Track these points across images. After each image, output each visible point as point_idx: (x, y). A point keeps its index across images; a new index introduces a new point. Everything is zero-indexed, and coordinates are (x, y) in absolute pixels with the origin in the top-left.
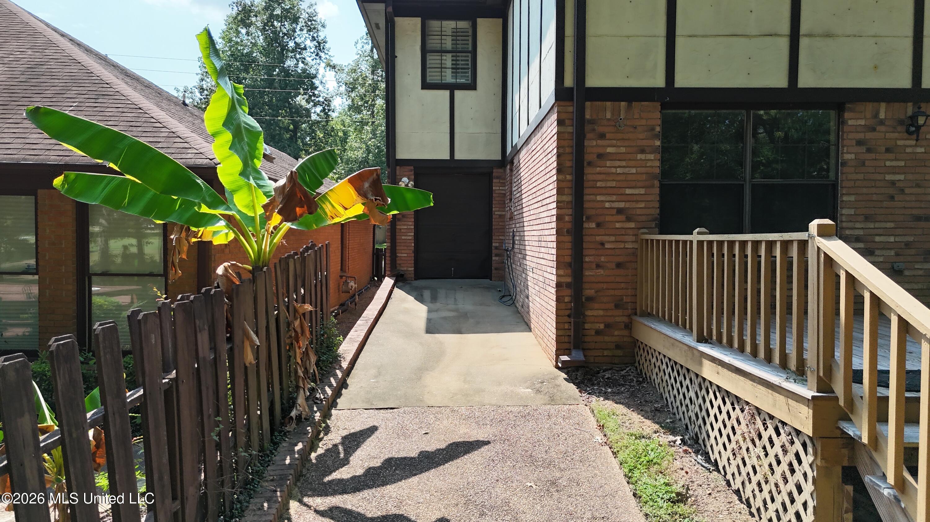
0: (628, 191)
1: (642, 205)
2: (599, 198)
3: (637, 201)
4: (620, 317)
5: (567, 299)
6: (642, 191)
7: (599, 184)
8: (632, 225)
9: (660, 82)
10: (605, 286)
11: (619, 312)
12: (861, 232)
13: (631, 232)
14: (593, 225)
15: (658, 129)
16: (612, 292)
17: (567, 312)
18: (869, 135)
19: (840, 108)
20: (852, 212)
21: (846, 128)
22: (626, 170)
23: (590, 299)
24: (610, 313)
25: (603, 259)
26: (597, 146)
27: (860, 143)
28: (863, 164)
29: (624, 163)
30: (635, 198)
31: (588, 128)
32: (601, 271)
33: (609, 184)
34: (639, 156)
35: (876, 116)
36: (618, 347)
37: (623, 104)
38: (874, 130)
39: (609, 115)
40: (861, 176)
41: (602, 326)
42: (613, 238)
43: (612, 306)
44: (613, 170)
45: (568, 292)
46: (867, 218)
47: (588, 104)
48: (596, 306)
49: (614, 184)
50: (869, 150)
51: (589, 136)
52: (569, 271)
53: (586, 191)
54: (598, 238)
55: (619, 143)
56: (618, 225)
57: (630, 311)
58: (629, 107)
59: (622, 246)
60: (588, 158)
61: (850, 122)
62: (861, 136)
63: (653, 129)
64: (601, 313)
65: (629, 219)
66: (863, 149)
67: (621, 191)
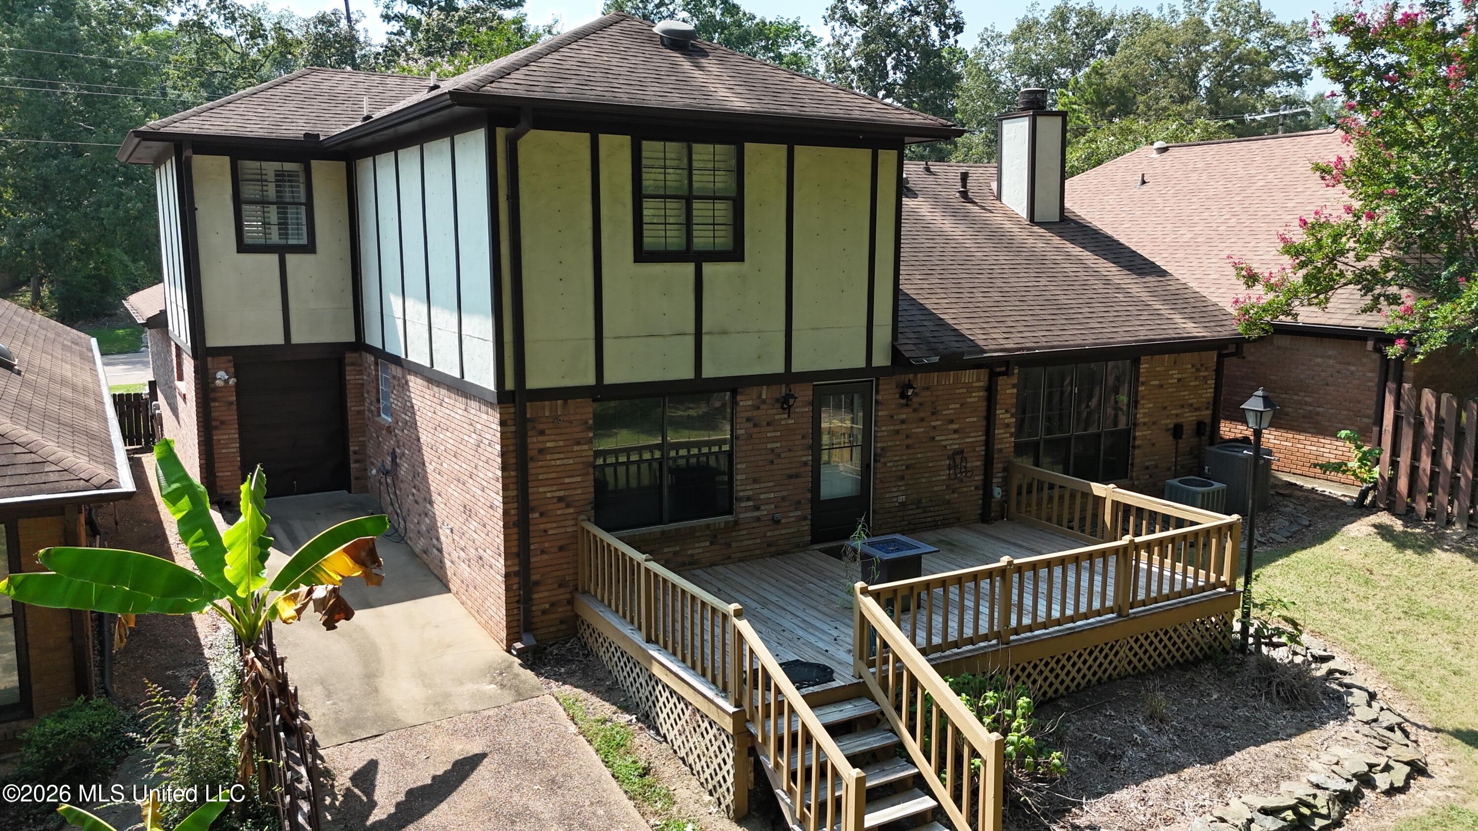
0: (567, 480)
1: (579, 491)
2: (541, 490)
3: (575, 489)
4: (563, 595)
5: (515, 587)
6: (579, 479)
7: (540, 477)
8: (571, 510)
9: (591, 380)
10: (549, 569)
11: (562, 591)
12: (750, 493)
13: (570, 517)
14: (537, 515)
15: (591, 422)
16: (556, 574)
17: (516, 599)
18: (755, 413)
19: (734, 392)
20: (744, 477)
21: (738, 409)
22: (565, 462)
23: (537, 583)
24: (554, 593)
25: (547, 545)
26: (538, 442)
27: (748, 420)
28: (751, 437)
29: (562, 456)
30: (573, 486)
31: (529, 425)
32: (546, 557)
33: (551, 476)
34: (576, 448)
35: (760, 396)
36: (562, 622)
37: (559, 402)
38: (758, 408)
39: (547, 414)
40: (750, 447)
41: (547, 606)
42: (555, 525)
43: (556, 586)
44: (553, 463)
45: (516, 580)
46: (755, 481)
47: (528, 404)
48: (542, 588)
49: (554, 475)
50: (755, 425)
51: (530, 433)
52: (516, 561)
53: (530, 484)
54: (542, 527)
55: (558, 438)
56: (559, 512)
57: (571, 588)
58: (565, 403)
59: (563, 530)
60: (531, 453)
61: (741, 404)
62: (749, 414)
63: (587, 423)
64: (547, 594)
65: (568, 506)
66: (750, 425)
67: (561, 481)
